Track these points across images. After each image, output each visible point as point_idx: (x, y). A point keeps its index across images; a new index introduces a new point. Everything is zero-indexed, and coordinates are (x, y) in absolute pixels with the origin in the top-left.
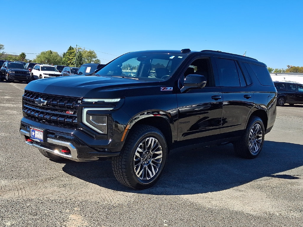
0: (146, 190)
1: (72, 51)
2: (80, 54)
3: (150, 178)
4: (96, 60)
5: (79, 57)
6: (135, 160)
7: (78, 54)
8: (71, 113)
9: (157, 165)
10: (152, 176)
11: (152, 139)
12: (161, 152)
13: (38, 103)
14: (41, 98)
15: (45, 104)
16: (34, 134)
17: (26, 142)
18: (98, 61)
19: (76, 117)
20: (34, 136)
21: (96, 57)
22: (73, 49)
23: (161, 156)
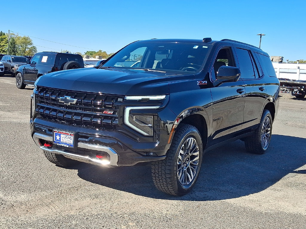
0: (186, 196)
1: (3, 37)
2: (13, 40)
3: (189, 183)
4: (31, 47)
5: (12, 44)
6: (178, 163)
7: (11, 40)
8: (110, 112)
9: (194, 168)
10: (191, 180)
11: (192, 139)
12: (197, 153)
13: (64, 102)
14: (67, 95)
15: (74, 103)
16: (60, 138)
17: (41, 147)
18: (34, 48)
19: (116, 118)
20: (60, 141)
21: (31, 44)
22: (5, 35)
23: (198, 158)
